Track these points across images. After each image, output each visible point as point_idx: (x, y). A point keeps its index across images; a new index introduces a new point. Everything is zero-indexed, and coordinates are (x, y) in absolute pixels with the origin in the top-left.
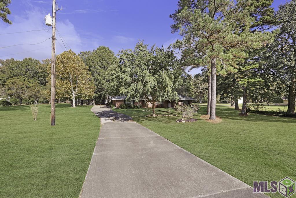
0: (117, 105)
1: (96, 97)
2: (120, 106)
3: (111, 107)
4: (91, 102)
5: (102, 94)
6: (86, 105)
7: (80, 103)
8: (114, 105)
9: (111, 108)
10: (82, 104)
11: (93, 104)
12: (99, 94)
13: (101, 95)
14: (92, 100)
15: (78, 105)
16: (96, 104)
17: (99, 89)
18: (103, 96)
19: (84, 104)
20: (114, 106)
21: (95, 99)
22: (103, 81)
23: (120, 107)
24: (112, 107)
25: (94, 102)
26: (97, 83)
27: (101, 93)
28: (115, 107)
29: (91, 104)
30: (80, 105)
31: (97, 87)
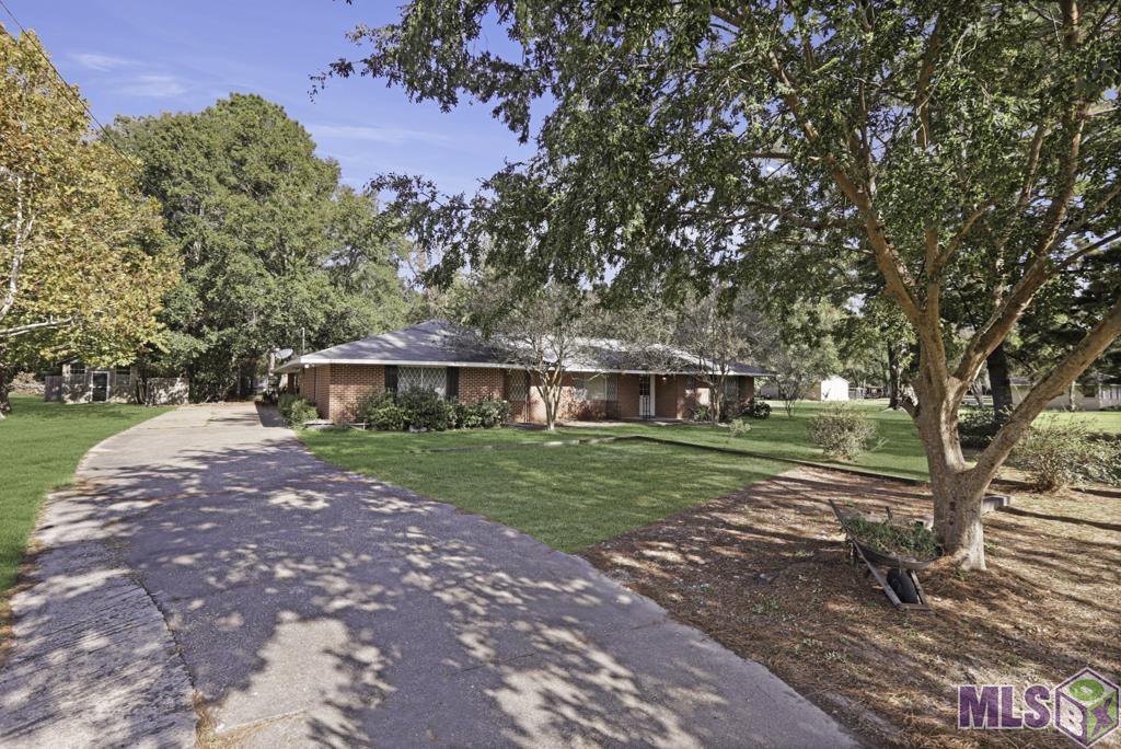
0: (335, 406)
1: (195, 355)
2: (362, 415)
3: (288, 420)
4: (160, 385)
5: (232, 340)
6: (129, 403)
7: (85, 389)
8: (312, 404)
9: (289, 424)
10: (99, 396)
11: (174, 401)
12: (214, 336)
13: (229, 347)
14: (171, 375)
15: (71, 402)
16: (195, 399)
17: (209, 305)
18: (237, 349)
19: (114, 400)
20: (313, 412)
21: (191, 369)
22: (244, 264)
23: (359, 419)
24: (299, 420)
25: (180, 386)
26: (201, 273)
27: (228, 331)
28: (322, 415)
29: (163, 400)
30: (82, 401)
31: (202, 296)
